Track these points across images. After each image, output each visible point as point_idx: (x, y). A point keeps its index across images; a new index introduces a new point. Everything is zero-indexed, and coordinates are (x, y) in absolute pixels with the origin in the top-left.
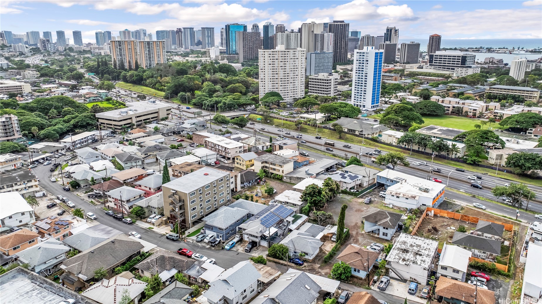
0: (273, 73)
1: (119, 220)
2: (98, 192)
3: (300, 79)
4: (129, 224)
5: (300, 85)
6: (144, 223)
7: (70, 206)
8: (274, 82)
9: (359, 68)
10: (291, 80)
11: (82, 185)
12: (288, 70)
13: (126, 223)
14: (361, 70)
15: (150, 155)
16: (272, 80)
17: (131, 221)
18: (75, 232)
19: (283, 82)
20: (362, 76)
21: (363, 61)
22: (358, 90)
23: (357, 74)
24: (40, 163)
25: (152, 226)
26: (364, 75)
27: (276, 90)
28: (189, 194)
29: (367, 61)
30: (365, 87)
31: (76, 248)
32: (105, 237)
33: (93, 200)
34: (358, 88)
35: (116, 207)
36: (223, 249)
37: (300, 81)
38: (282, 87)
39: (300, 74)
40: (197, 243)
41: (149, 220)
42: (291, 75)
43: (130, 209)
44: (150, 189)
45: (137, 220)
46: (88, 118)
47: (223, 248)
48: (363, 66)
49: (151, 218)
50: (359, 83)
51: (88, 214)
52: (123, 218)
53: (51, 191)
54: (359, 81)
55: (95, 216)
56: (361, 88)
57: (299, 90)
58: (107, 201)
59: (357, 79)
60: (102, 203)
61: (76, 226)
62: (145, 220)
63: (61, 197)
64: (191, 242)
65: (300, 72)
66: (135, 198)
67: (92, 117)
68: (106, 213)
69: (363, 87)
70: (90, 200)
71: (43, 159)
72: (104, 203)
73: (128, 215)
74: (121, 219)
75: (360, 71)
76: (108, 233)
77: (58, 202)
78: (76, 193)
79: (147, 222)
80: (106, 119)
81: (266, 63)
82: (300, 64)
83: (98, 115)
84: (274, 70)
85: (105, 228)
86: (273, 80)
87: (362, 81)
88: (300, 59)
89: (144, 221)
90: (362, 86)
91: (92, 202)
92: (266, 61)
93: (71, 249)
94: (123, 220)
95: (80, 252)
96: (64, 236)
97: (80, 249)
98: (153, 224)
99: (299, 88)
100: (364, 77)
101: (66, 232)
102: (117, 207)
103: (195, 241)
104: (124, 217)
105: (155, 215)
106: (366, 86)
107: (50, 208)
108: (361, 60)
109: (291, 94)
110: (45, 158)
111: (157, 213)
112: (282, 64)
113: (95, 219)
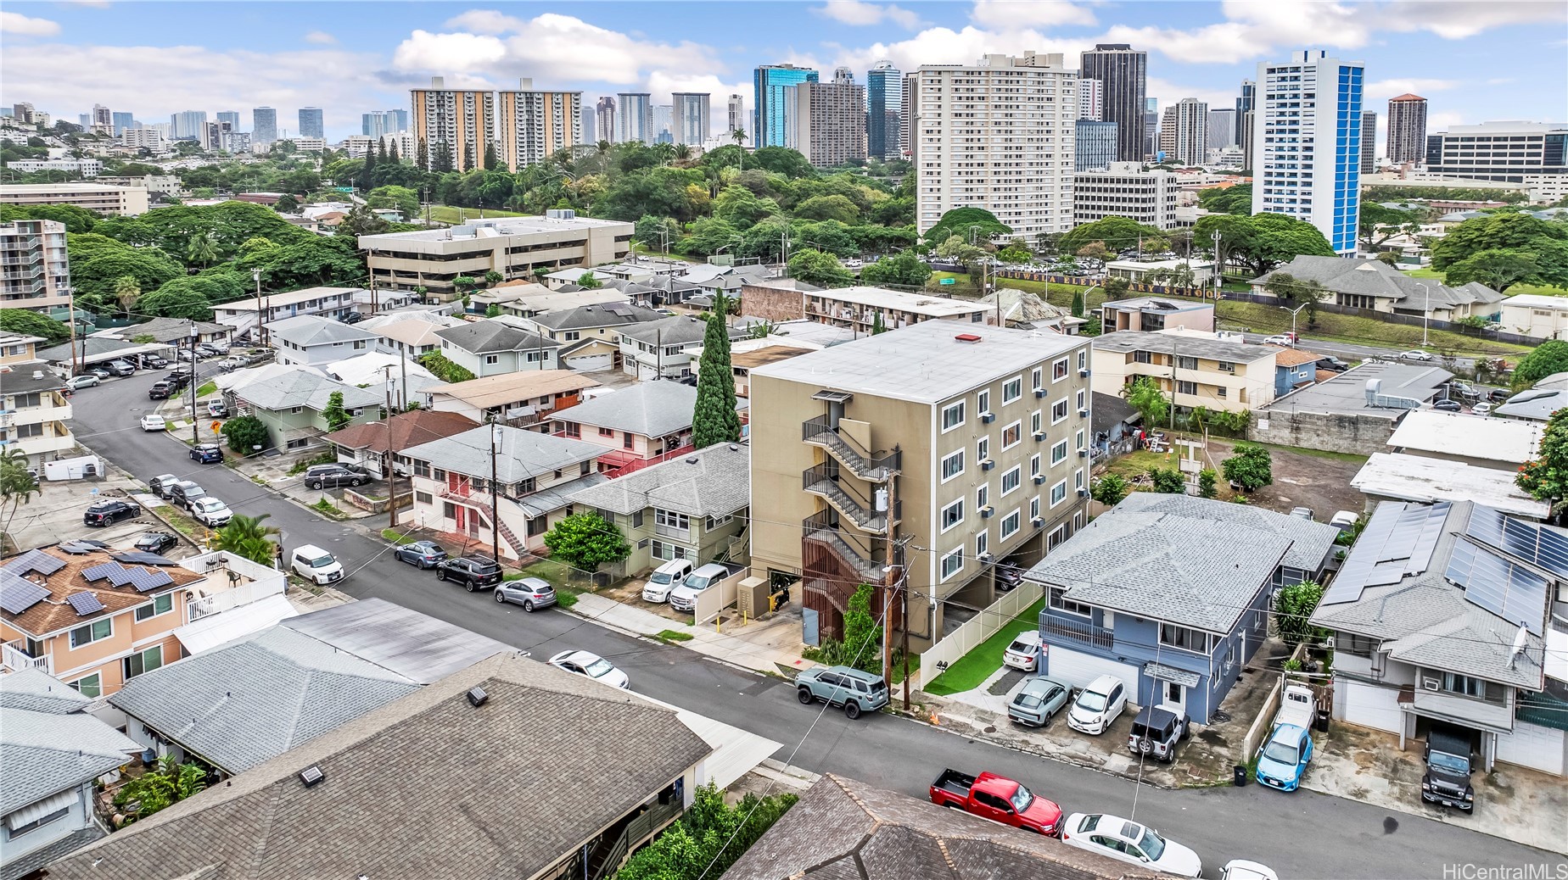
0: (970, 144)
1: (476, 590)
2: (356, 461)
3: (1058, 168)
4: (535, 610)
5: (1058, 192)
6: (624, 607)
7: (205, 522)
8: (970, 178)
9: (1278, 123)
10: (1029, 172)
11: (282, 439)
12: (1019, 137)
13: (520, 606)
14: (1287, 127)
15: (589, 340)
16: (963, 169)
17: (549, 596)
18: (200, 639)
19: (1002, 177)
20: (1294, 149)
21: (1295, 96)
22: (1279, 201)
23: (1274, 144)
24: (115, 374)
25: (680, 627)
26: (1300, 145)
27: (976, 204)
28: (939, 406)
29: (1311, 96)
30: (1307, 189)
31: (197, 746)
32: (408, 673)
33: (331, 500)
34: (1280, 192)
35: (450, 526)
36: (1240, 782)
37: (1058, 176)
38: (997, 194)
39: (1057, 153)
40: (1021, 736)
41: (655, 590)
42: (1030, 154)
43: (531, 532)
44: (629, 438)
45: (581, 591)
46: (327, 250)
47: (1243, 777)
48: (1295, 114)
49: (663, 579)
50: (1282, 175)
51: (298, 551)
52: (500, 578)
53: (130, 464)
54: (1281, 166)
55: (336, 566)
56: (1292, 192)
57: (1057, 208)
58: (407, 503)
59: (1274, 162)
60: (379, 511)
61: (215, 607)
62: (627, 592)
63: (168, 482)
64: (981, 726)
65: (1058, 144)
66: (558, 474)
67: (344, 247)
68: (400, 557)
69: (1299, 189)
70: (316, 497)
71: (132, 359)
72: (390, 511)
73: (524, 566)
74: (487, 581)
75: (1282, 131)
76: (420, 649)
77: (150, 501)
78: (248, 470)
79: (639, 601)
80: (397, 255)
81: (946, 112)
82: (1058, 120)
83: (366, 242)
84: (970, 136)
85: (401, 623)
86: (969, 169)
87: (1293, 166)
88: (1058, 103)
89: (622, 600)
90: (1294, 184)
91: (324, 504)
92: (945, 102)
93: (163, 752)
94: (502, 587)
95: (213, 776)
96: (132, 667)
97: (220, 759)
98: (688, 613)
99: (1057, 200)
100: (1300, 153)
101: (151, 637)
102: (461, 526)
103: (1003, 727)
104: (507, 572)
105: (683, 564)
106: (1309, 184)
107: (102, 525)
108: (1288, 93)
109: (1027, 220)
110: (141, 358)
111: (693, 552)
112: (999, 115)
113: (335, 581)
